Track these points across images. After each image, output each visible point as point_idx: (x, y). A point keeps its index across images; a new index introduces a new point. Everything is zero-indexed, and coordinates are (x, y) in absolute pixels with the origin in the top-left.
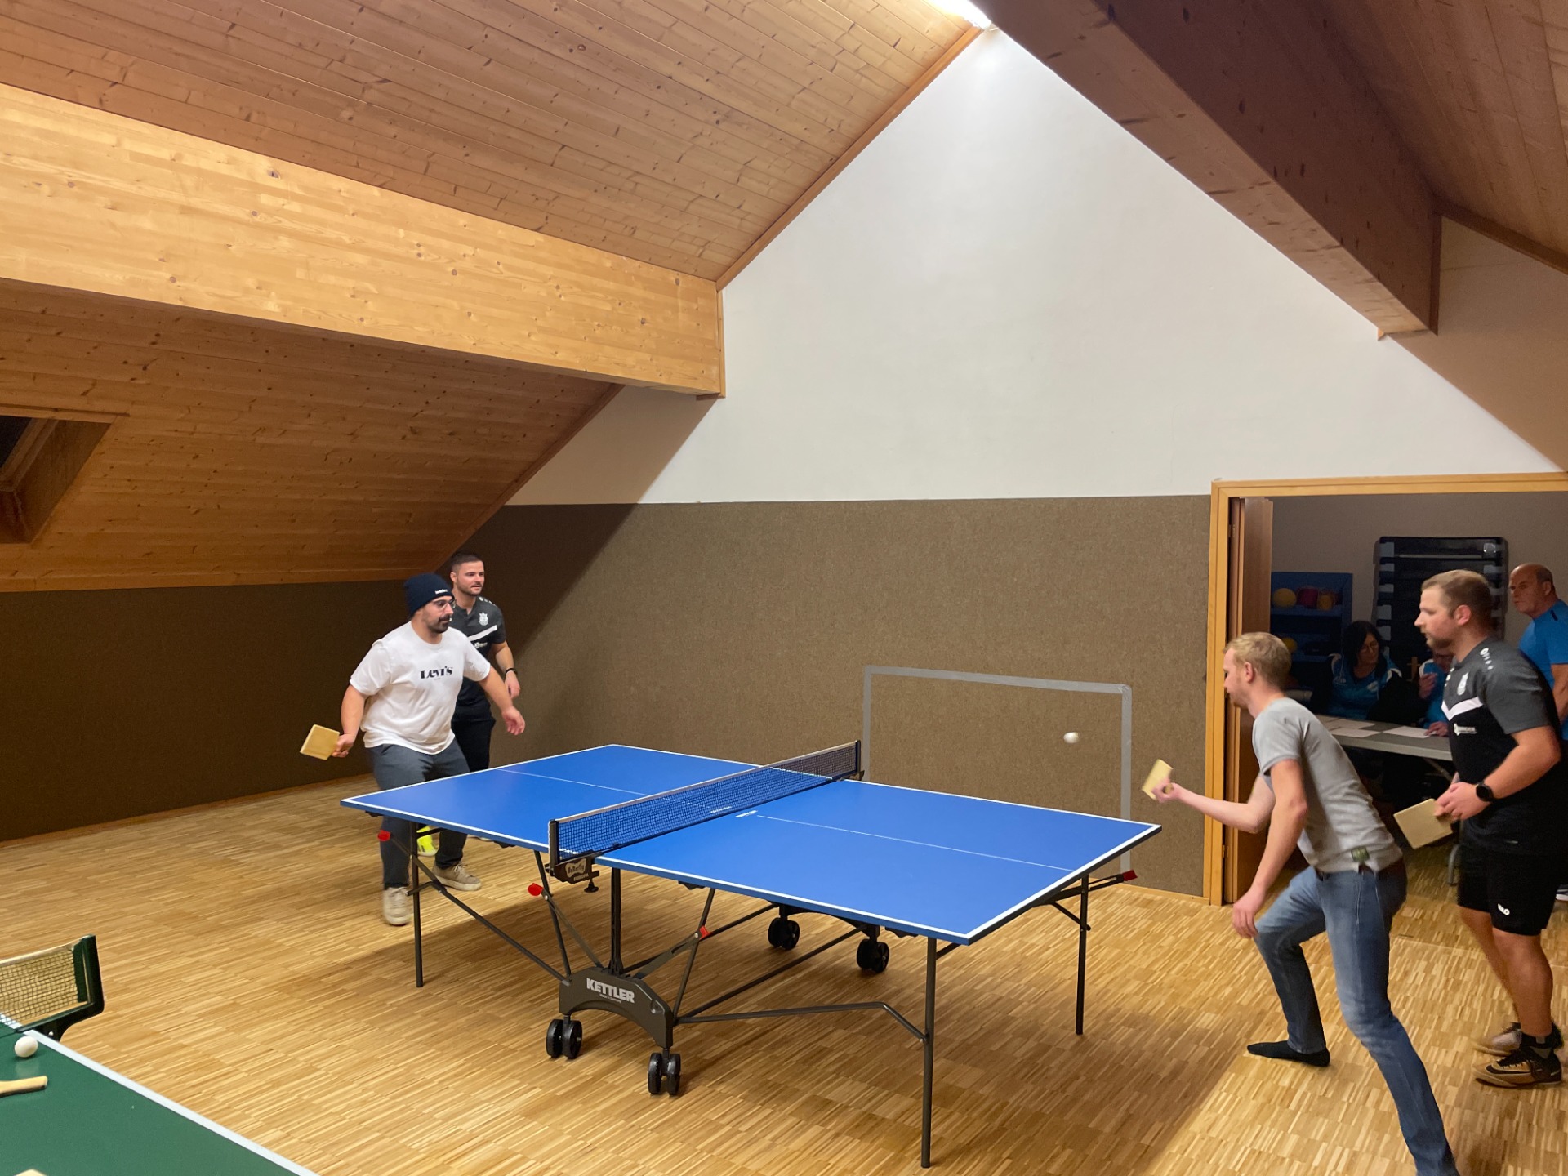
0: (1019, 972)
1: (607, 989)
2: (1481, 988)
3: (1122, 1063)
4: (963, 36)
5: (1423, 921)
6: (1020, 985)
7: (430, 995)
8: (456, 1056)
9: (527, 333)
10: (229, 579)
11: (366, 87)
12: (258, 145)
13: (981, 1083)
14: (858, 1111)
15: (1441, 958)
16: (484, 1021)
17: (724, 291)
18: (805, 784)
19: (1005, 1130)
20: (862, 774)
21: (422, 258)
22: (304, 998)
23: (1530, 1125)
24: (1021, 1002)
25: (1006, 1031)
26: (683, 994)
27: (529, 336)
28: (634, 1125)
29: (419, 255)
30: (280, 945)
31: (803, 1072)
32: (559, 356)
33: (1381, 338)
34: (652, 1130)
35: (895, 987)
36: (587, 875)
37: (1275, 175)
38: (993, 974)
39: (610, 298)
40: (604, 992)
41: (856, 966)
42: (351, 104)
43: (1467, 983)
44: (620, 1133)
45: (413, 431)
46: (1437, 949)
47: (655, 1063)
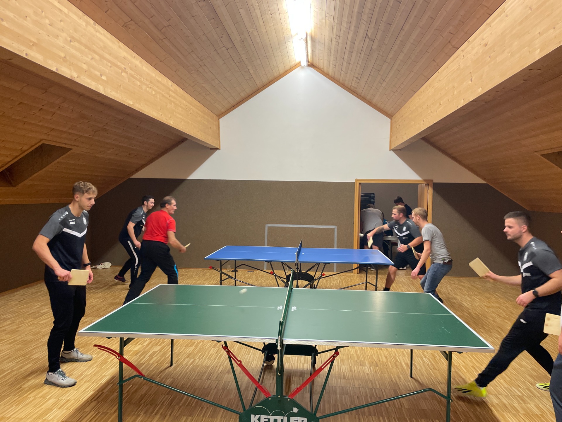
4: (296, 66)
17: (220, 120)
33: (390, 151)
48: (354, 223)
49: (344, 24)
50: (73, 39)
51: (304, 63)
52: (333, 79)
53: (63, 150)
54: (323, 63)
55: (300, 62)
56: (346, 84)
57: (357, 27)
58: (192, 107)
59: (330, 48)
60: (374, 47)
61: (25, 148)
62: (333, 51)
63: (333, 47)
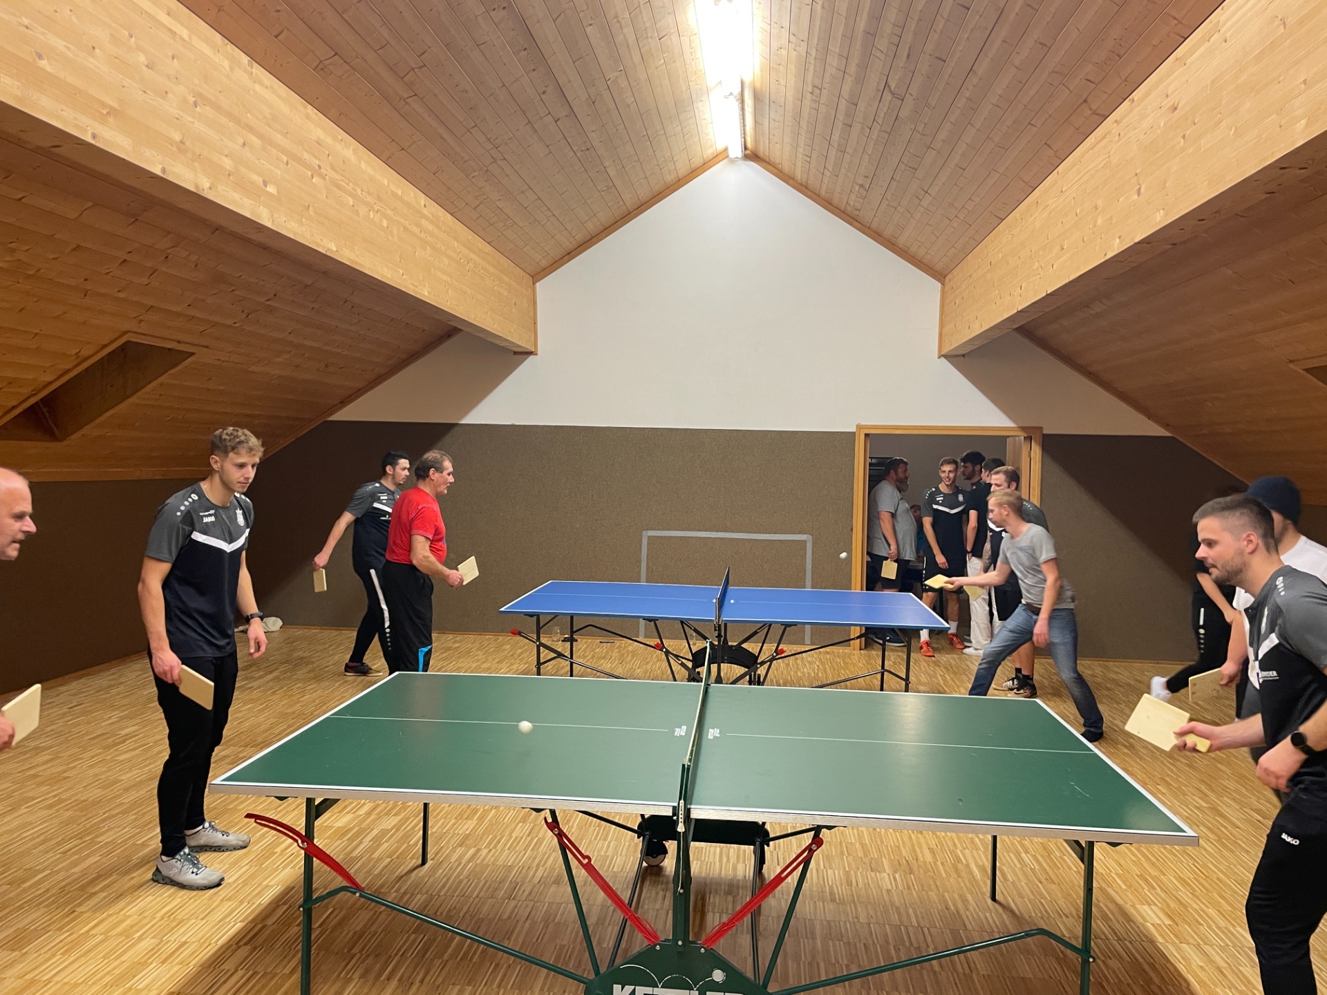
4: (716, 158)
17: (538, 284)
33: (939, 357)
48: (852, 529)
49: (833, 61)
50: (200, 99)
51: (736, 151)
52: (803, 188)
53: (173, 357)
54: (780, 152)
55: (726, 150)
56: (835, 201)
57: (864, 66)
58: (472, 256)
59: (798, 117)
60: (904, 113)
61: (85, 352)
62: (804, 124)
63: (805, 115)
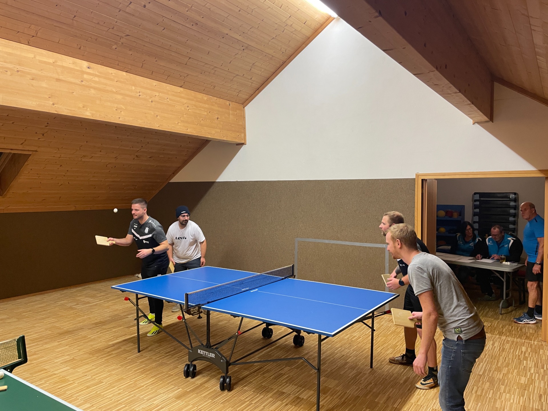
0: (350, 346)
1: (205, 353)
2: (512, 350)
3: (387, 378)
4: (329, 20)
5: (491, 327)
6: (350, 351)
7: (142, 355)
8: (152, 377)
9: (177, 123)
10: (73, 209)
11: (121, 37)
12: (83, 58)
13: (337, 386)
14: (294, 396)
15: (498, 340)
16: (162, 364)
17: (246, 108)
18: (274, 280)
19: (346, 402)
20: (295, 276)
21: (141, 97)
22: (98, 357)
23: (530, 399)
24: (351, 357)
25: (346, 367)
26: (232, 354)
27: (178, 123)
28: (215, 402)
29: (140, 95)
30: (90, 338)
31: (275, 382)
32: (188, 130)
33: (473, 124)
34: (221, 403)
35: (307, 352)
36: (198, 313)
37: (437, 69)
38: (341, 347)
39: (206, 110)
40: (204, 354)
41: (293, 344)
42: (116, 43)
43: (507, 349)
44: (210, 405)
45: (137, 156)
46: (496, 337)
47: (222, 379)
